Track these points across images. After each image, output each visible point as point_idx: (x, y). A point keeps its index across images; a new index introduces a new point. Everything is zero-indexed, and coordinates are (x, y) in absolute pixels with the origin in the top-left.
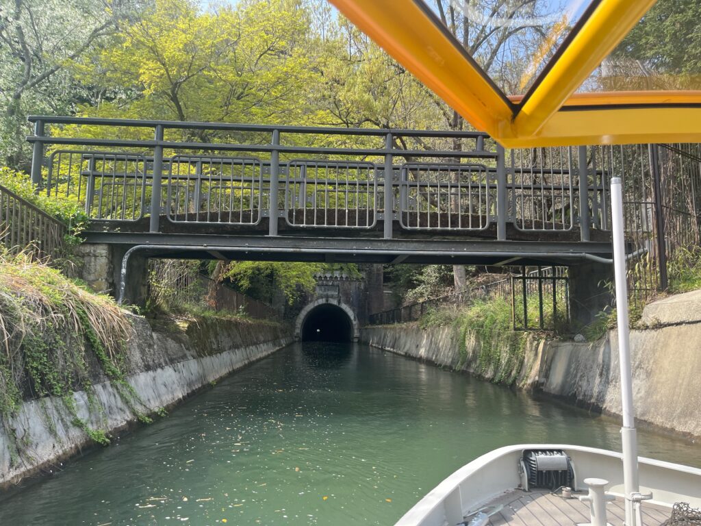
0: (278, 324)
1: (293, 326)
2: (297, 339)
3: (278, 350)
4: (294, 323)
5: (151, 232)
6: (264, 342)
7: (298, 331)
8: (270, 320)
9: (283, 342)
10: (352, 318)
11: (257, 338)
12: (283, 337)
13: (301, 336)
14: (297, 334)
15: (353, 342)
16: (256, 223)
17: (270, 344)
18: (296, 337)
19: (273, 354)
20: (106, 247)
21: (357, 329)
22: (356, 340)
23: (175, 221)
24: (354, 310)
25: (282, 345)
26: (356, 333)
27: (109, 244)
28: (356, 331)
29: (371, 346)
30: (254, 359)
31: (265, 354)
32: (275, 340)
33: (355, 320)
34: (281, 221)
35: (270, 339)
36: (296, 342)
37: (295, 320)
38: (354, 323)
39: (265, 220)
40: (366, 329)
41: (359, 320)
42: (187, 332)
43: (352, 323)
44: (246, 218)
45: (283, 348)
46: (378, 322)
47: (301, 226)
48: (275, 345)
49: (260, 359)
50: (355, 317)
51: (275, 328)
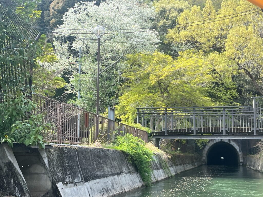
0: (193, 155)
1: (201, 156)
2: (204, 163)
3: (194, 168)
4: (202, 154)
5: (165, 135)
6: (188, 163)
7: (204, 158)
8: (189, 153)
9: (196, 164)
10: (238, 150)
11: (186, 162)
12: (196, 162)
13: (206, 161)
14: (204, 160)
15: (239, 165)
16: (190, 132)
17: (191, 165)
18: (203, 162)
19: (192, 169)
20: (155, 139)
21: (242, 157)
22: (241, 164)
23: (171, 132)
24: (239, 146)
25: (196, 166)
26: (241, 160)
27: (156, 138)
28: (241, 159)
29: (247, 167)
30: (186, 170)
31: (189, 168)
32: (192, 163)
33: (240, 152)
34: (196, 131)
35: (190, 162)
36: (203, 165)
37: (202, 152)
38: (240, 153)
39: (193, 131)
40: (246, 157)
41: (242, 152)
42: (171, 159)
43: (238, 154)
44: (188, 131)
45: (196, 167)
46: (252, 153)
47: (202, 132)
48: (192, 165)
49: (188, 170)
50: (240, 150)
51: (192, 157)
